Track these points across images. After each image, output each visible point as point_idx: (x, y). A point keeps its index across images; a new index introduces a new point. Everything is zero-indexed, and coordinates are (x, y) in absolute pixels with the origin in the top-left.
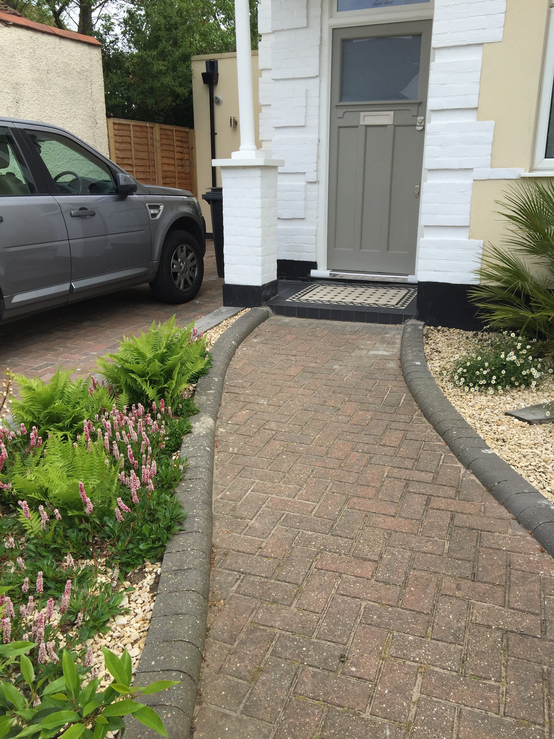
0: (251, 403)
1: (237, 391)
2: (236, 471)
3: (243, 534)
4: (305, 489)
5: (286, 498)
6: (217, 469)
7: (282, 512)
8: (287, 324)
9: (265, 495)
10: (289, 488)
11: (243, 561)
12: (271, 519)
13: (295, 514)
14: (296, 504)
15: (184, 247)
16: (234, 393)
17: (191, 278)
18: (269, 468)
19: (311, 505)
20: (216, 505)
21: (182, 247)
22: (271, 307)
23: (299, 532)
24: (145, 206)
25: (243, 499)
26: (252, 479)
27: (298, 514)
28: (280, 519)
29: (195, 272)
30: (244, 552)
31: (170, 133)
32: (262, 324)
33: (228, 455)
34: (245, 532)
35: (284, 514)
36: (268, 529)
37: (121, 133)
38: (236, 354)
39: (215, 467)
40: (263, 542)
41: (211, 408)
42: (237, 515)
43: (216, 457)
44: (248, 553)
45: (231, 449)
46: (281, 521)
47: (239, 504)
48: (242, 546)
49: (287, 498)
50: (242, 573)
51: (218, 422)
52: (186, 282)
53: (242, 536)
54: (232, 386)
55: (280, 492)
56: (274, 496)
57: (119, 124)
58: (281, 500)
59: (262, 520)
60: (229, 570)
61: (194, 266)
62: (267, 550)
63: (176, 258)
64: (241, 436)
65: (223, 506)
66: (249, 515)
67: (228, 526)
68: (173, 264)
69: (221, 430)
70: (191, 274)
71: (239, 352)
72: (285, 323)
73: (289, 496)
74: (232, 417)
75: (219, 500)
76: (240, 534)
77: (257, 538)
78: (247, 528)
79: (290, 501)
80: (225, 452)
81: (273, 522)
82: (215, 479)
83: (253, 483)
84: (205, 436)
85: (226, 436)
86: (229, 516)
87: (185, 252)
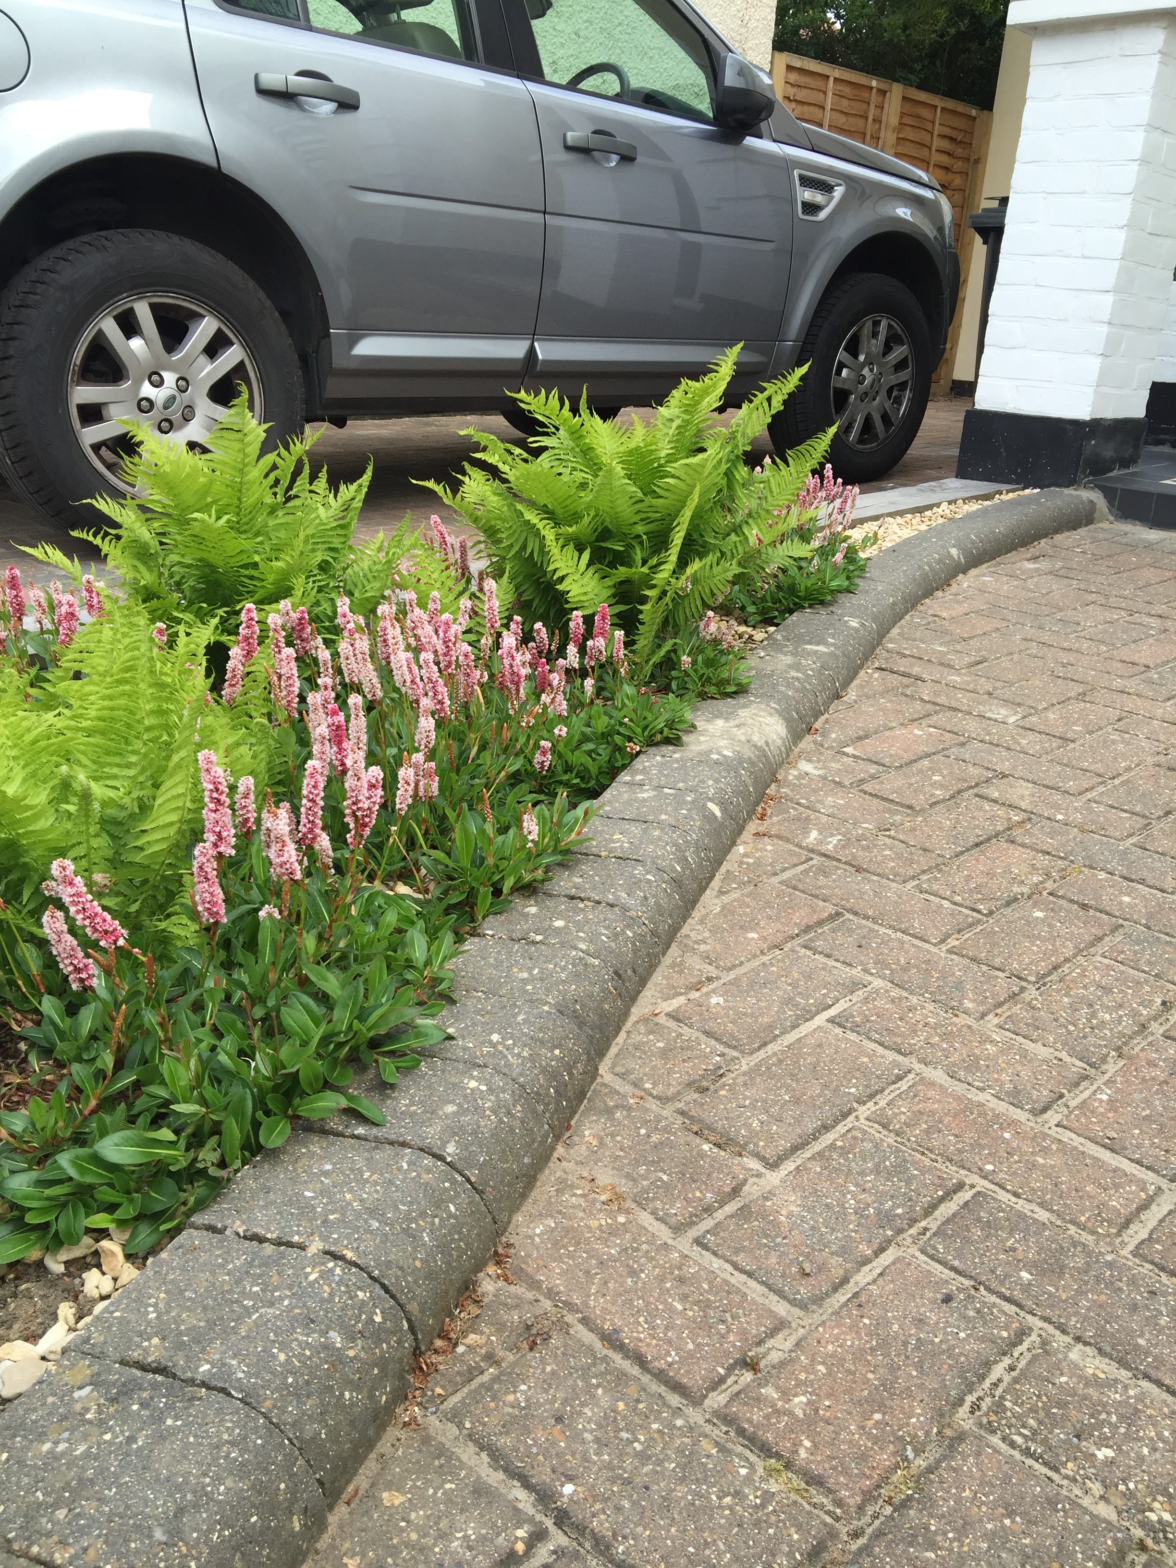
0: (955, 709)
1: (916, 670)
2: (800, 917)
3: (693, 1233)
4: (1109, 1082)
5: (994, 1103)
6: (721, 893)
7: (955, 1174)
8: (1149, 546)
9: (891, 1056)
10: (1024, 1054)
11: (609, 1420)
12: (881, 1196)
13: (1021, 1205)
14: (1045, 1151)
15: (884, 323)
16: (904, 675)
17: (886, 418)
18: (952, 942)
19: (1131, 1179)
20: (636, 1038)
21: (876, 324)
22: (1109, 494)
23: (1022, 1333)
24: (790, 177)
25: (771, 1048)
26: (856, 972)
27: (1043, 1215)
28: (930, 1210)
29: (900, 405)
30: (640, 1360)
31: (925, 113)
32: (1067, 534)
33: (791, 854)
34: (708, 1223)
35: (960, 1186)
36: (843, 1252)
37: (801, 95)
38: (954, 586)
39: (716, 883)
40: (780, 1326)
41: (797, 690)
42: (708, 1116)
43: (741, 849)
44: (661, 1376)
45: (814, 835)
46: (932, 1223)
47: (746, 1063)
48: (652, 1314)
49: (1002, 1107)
50: (562, 1518)
51: (807, 742)
52: (868, 423)
53: (684, 1244)
54: (905, 656)
55: (973, 1064)
56: (937, 1075)
57: (801, 71)
58: (970, 1106)
59: (824, 1186)
60: (497, 1457)
61: (902, 386)
62: (786, 1395)
63: (853, 349)
64: (875, 801)
65: (664, 1054)
66: (771, 1138)
67: (637, 1163)
68: (841, 366)
69: (805, 766)
70: (888, 405)
71: (965, 582)
72: (1144, 541)
73: (1015, 1098)
74: (867, 736)
75: (662, 1020)
76: (678, 1229)
77: (754, 1289)
78: (730, 1208)
79: (1013, 1123)
80: (788, 840)
81: (885, 1219)
82: (691, 929)
83: (854, 986)
84: (729, 766)
85: (815, 791)
86: (668, 1112)
87: (882, 336)
